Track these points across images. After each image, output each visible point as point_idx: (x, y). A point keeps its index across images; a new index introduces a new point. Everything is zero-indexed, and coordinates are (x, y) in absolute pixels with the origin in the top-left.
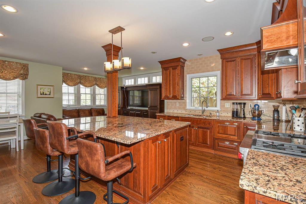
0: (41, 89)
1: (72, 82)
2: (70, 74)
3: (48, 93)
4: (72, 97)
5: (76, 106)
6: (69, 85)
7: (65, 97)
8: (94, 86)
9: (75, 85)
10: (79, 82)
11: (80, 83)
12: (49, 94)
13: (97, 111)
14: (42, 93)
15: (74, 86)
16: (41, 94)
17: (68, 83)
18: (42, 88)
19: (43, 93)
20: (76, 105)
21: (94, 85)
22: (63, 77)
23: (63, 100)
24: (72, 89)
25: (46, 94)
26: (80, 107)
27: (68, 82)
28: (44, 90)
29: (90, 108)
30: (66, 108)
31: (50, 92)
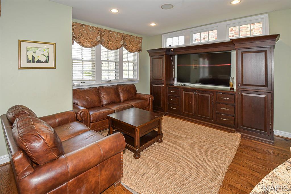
0: (27, 51)
1: (89, 40)
2: (85, 25)
3: (44, 59)
4: (88, 67)
5: (95, 83)
6: (83, 45)
7: (77, 67)
8: (120, 49)
9: (93, 46)
10: (99, 40)
11: (101, 42)
12: (46, 62)
13: (126, 90)
14: (30, 59)
15: (91, 47)
16: (29, 61)
17: (82, 42)
18: (31, 47)
19: (33, 58)
20: (94, 80)
21: (121, 47)
22: (73, 30)
23: (74, 72)
24: (87, 53)
25: (39, 61)
26: (100, 83)
27: (81, 40)
28: (34, 52)
29: (116, 85)
30: (79, 86)
31: (48, 57)
